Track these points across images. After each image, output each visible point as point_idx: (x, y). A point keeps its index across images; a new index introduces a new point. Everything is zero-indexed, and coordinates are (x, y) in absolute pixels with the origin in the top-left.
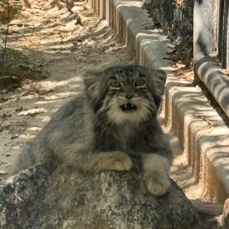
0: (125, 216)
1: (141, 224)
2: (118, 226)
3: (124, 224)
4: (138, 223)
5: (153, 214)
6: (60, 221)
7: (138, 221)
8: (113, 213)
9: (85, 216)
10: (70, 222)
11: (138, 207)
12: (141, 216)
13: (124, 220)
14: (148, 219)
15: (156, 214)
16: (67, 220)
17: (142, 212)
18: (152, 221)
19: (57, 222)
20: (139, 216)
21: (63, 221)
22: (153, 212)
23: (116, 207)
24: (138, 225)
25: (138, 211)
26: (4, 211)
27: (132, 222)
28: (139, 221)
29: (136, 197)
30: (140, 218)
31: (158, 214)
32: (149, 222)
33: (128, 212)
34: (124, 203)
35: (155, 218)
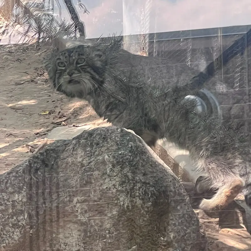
0: (128, 192)
1: (143, 199)
2: (122, 201)
3: (127, 200)
4: (140, 199)
5: (152, 190)
6: (70, 198)
7: (139, 197)
8: (117, 191)
9: (93, 193)
10: (79, 198)
11: (139, 185)
12: (142, 193)
13: (127, 197)
14: (148, 196)
15: (155, 190)
16: (76, 197)
17: (143, 189)
18: (152, 197)
19: (68, 199)
20: (140, 192)
21: (73, 198)
22: (152, 189)
23: (120, 185)
24: (140, 200)
25: (139, 188)
26: (24, 190)
27: (134, 198)
28: (141, 197)
29: (136, 176)
30: (141, 194)
31: (156, 190)
32: (149, 198)
33: (130, 189)
34: (127, 181)
35: (154, 194)
